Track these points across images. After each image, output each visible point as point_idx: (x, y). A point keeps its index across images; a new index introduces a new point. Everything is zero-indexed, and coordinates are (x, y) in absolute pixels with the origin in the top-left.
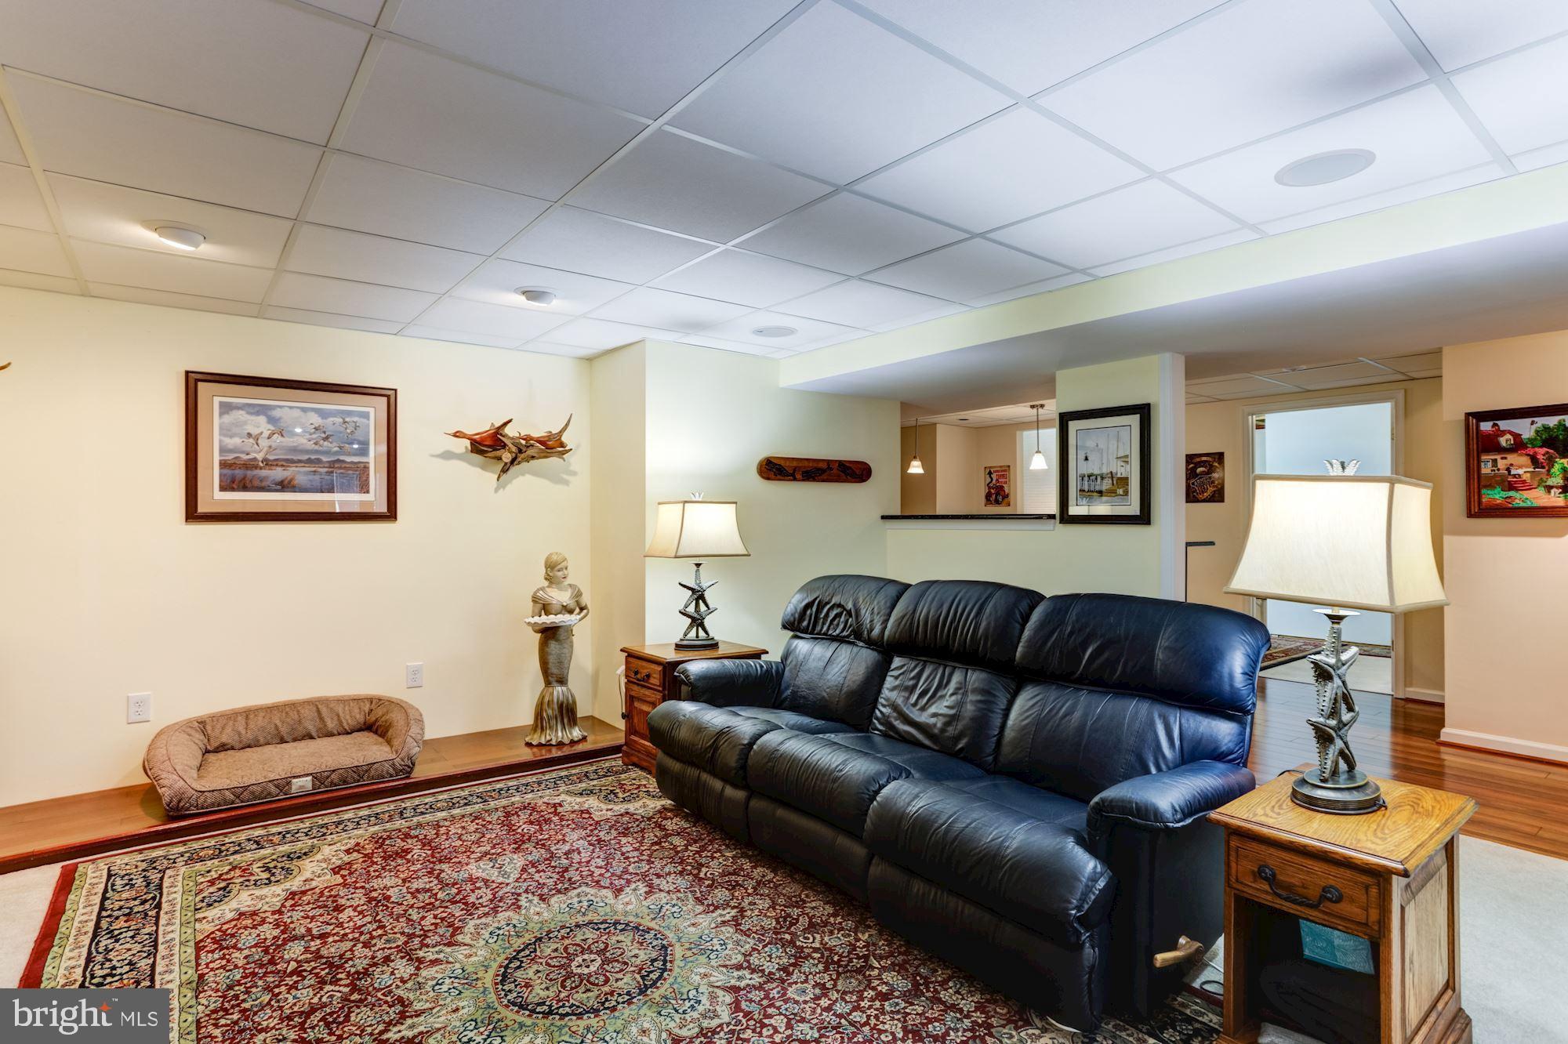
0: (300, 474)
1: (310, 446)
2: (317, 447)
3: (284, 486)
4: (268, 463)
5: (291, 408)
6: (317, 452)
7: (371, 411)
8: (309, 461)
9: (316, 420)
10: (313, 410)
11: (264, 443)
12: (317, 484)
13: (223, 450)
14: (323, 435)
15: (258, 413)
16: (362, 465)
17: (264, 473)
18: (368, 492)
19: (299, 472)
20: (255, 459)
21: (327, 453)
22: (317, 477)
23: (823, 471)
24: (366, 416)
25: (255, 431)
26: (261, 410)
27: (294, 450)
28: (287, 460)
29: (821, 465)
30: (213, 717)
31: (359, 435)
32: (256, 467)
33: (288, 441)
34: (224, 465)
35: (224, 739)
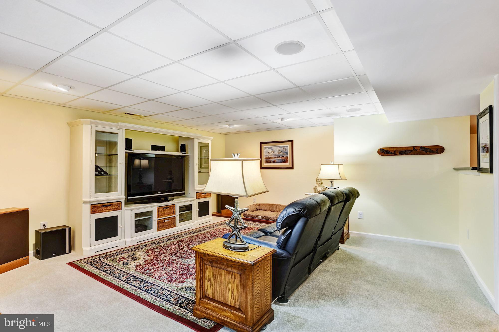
0: (276, 160)
1: (278, 154)
2: (279, 154)
3: (274, 162)
4: (272, 158)
5: (275, 147)
6: (279, 155)
7: (288, 145)
8: (278, 157)
9: (279, 149)
10: (279, 147)
11: (271, 154)
12: (279, 161)
13: (265, 156)
14: (280, 152)
15: (270, 149)
16: (287, 157)
17: (271, 160)
18: (288, 163)
19: (276, 159)
20: (270, 157)
21: (281, 155)
22: (279, 160)
23: (411, 151)
24: (287, 147)
25: (269, 152)
26: (270, 148)
27: (276, 155)
28: (274, 157)
29: (409, 149)
30: (261, 204)
31: (286, 151)
32: (270, 159)
33: (274, 153)
34: (266, 158)
35: (262, 208)
